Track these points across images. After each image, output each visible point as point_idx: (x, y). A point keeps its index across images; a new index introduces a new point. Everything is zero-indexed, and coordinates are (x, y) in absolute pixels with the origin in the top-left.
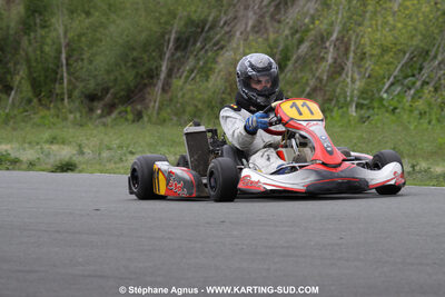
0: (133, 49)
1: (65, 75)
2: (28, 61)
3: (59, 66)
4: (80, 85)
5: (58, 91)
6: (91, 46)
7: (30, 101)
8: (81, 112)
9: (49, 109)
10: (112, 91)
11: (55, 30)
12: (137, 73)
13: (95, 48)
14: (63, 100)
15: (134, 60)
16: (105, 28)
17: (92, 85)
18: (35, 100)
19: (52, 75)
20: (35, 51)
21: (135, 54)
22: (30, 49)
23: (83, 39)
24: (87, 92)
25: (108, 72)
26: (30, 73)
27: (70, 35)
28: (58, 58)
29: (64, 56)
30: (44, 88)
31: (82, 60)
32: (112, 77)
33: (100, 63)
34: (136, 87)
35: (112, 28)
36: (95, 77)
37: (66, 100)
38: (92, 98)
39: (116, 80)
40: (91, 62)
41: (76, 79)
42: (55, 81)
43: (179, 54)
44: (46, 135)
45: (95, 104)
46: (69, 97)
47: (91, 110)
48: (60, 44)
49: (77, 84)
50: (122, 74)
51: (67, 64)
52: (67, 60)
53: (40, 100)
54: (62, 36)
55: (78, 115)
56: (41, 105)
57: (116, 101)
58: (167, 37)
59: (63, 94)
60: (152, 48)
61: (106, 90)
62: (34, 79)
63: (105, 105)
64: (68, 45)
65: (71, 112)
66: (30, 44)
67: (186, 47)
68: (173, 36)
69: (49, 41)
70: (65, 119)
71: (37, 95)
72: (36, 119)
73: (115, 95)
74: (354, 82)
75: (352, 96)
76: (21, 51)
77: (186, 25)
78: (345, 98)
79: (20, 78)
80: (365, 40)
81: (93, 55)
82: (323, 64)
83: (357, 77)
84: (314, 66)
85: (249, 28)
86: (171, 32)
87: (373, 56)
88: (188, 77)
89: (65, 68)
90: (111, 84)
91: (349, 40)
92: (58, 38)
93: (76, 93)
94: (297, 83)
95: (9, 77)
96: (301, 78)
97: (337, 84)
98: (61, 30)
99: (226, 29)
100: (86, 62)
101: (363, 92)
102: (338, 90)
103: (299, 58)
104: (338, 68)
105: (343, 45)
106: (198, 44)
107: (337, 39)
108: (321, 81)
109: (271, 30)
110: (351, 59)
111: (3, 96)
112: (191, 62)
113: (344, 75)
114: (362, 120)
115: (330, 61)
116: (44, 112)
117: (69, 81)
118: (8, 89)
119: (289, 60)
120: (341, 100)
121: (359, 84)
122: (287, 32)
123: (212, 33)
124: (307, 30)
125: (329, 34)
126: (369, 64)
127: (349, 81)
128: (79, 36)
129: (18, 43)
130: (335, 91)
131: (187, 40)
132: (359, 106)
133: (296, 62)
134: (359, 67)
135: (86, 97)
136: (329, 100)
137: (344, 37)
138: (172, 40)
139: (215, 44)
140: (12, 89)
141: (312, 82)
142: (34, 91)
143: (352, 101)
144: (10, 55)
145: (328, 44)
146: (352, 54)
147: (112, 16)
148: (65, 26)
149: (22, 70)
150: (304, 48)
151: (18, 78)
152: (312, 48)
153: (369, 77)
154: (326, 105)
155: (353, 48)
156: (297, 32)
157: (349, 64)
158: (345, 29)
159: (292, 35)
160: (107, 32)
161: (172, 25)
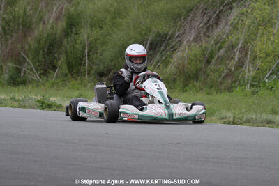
1: (87, 61)
2: (66, 53)
3: (83, 56)
4: (95, 67)
5: (82, 70)
6: (103, 44)
7: (66, 75)
9: (77, 80)
10: (112, 71)
11: (82, 36)
13: (104, 47)
14: (85, 75)
16: (111, 36)
17: (101, 67)
18: (69, 75)
19: (80, 61)
20: (70, 47)
22: (68, 46)
23: (98, 41)
24: (99, 72)
25: (111, 61)
26: (67, 59)
27: (90, 39)
28: (83, 52)
29: (86, 51)
30: (75, 69)
31: (97, 53)
32: (113, 64)
33: (107, 55)
35: (115, 36)
36: (103, 63)
37: (86, 75)
38: (101, 75)
39: (115, 65)
40: (101, 55)
41: (93, 64)
42: (80, 64)
43: (151, 52)
44: (76, 93)
45: (103, 78)
46: (89, 74)
48: (85, 44)
49: (93, 67)
50: (119, 62)
51: (88, 55)
52: (88, 53)
53: (72, 75)
54: (86, 39)
55: (93, 84)
56: (73, 77)
58: (145, 42)
59: (85, 72)
61: (110, 71)
62: (69, 63)
63: (108, 79)
64: (89, 44)
65: (89, 82)
66: (68, 43)
67: (155, 49)
68: (149, 42)
69: (78, 42)
70: (85, 86)
71: (71, 72)
72: (70, 85)
74: (249, 71)
75: (248, 80)
76: (63, 47)
77: (156, 36)
78: (244, 80)
79: (61, 62)
80: (257, 49)
81: (103, 51)
82: (233, 61)
83: (251, 69)
84: (227, 62)
85: (191, 39)
86: (147, 40)
87: (260, 57)
88: (155, 65)
89: (87, 58)
90: (112, 68)
91: (248, 48)
92: (84, 40)
93: (92, 72)
94: (217, 71)
95: (55, 61)
96: (220, 68)
97: (240, 73)
98: (86, 36)
99: (178, 39)
100: (99, 54)
101: (254, 78)
102: (240, 76)
103: (219, 57)
104: (241, 64)
105: (244, 51)
106: (162, 47)
107: (241, 48)
108: (231, 70)
109: (204, 41)
110: (248, 59)
111: (51, 72)
112: (158, 57)
113: (244, 68)
114: (253, 93)
115: (237, 60)
116: (74, 82)
117: (89, 65)
118: (54, 68)
119: (213, 58)
120: (242, 82)
121: (252, 73)
122: (213, 42)
123: (170, 41)
124: (224, 42)
125: (237, 44)
126: (258, 62)
127: (247, 71)
128: (96, 40)
129: (62, 43)
130: (238, 77)
131: (156, 45)
132: (252, 85)
133: (217, 60)
134: (253, 63)
135: (98, 74)
136: (235, 81)
137: (244, 46)
138: (148, 44)
139: (172, 48)
140: (56, 68)
141: (226, 71)
142: (69, 70)
143: (247, 83)
144: (56, 49)
145: (236, 50)
146: (249, 56)
147: (115, 30)
148: (88, 34)
149: (63, 58)
150: (222, 52)
151: (60, 62)
152: (226, 52)
153: (258, 69)
154: (233, 84)
155: (249, 53)
156: (218, 42)
157: (247, 62)
158: (246, 42)
159: (216, 44)
160: (111, 38)
161: (149, 36)
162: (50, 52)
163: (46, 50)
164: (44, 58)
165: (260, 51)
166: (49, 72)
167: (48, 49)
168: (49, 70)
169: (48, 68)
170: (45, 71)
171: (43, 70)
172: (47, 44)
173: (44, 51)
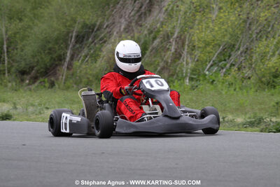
0: (49, 42)
1: (6, 58)
3: (2, 53)
4: (16, 65)
5: (2, 68)
6: (23, 39)
8: (16, 82)
10: (35, 68)
12: (52, 58)
13: (24, 42)
14: (4, 74)
15: (50, 49)
16: (32, 29)
17: (23, 64)
21: (50, 45)
23: (18, 36)
24: (20, 70)
25: (33, 57)
27: (9, 33)
28: (1, 47)
29: (5, 46)
31: (17, 49)
32: (36, 60)
33: (28, 50)
34: (51, 66)
35: (36, 29)
36: (25, 59)
37: (6, 74)
38: (23, 72)
39: (38, 62)
40: (22, 50)
41: (13, 61)
43: (78, 46)
45: (25, 76)
46: (9, 72)
47: (23, 81)
48: (3, 39)
49: (14, 64)
50: (42, 58)
51: (7, 52)
52: (7, 49)
54: (4, 33)
55: (14, 84)
57: (38, 75)
58: (70, 35)
59: (4, 70)
60: (61, 41)
61: (32, 68)
63: (31, 78)
64: (8, 39)
65: (10, 82)
67: (82, 42)
68: (74, 34)
70: (6, 86)
73: (37, 71)
74: (187, 64)
75: (186, 73)
77: (83, 27)
78: (182, 74)
80: (195, 38)
81: (24, 46)
82: (169, 53)
83: (189, 60)
84: (163, 54)
85: (122, 29)
86: (72, 32)
87: (199, 47)
88: (83, 60)
89: (6, 54)
90: (35, 64)
91: (185, 38)
92: (2, 35)
93: (13, 70)
94: (151, 64)
96: (155, 61)
97: (177, 66)
98: (4, 30)
99: (108, 30)
100: (19, 50)
101: (193, 70)
102: (178, 69)
103: (153, 48)
104: (178, 56)
105: (181, 41)
106: (90, 40)
107: (177, 37)
108: (167, 63)
109: (136, 31)
110: (186, 50)
112: (86, 51)
113: (181, 60)
114: (193, 88)
115: (173, 50)
117: (9, 62)
119: (147, 50)
120: (180, 75)
121: (191, 65)
122: (146, 32)
123: (98, 32)
124: (159, 31)
125: (173, 34)
126: (197, 53)
127: (185, 63)
128: (15, 34)
130: (176, 69)
131: (83, 37)
132: (191, 79)
133: (151, 51)
134: (191, 54)
135: (20, 72)
136: (173, 75)
137: (181, 35)
138: (74, 36)
139: (100, 40)
141: (162, 64)
143: (186, 76)
145: (171, 40)
146: (186, 47)
147: (36, 21)
148: (6, 28)
150: (156, 42)
152: (162, 42)
153: (197, 61)
154: (170, 78)
155: (187, 43)
156: (152, 32)
157: (185, 53)
158: (182, 31)
159: (149, 34)
160: (32, 31)
161: (74, 27)
165: (199, 40)
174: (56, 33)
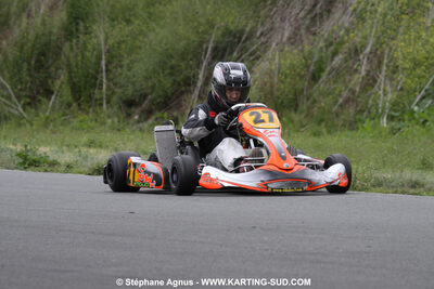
0: (172, 57)
1: (105, 81)
2: (69, 65)
3: (98, 72)
4: (119, 91)
5: (97, 96)
6: (130, 52)
7: (69, 105)
8: (118, 117)
9: (87, 113)
10: (150, 97)
11: (96, 37)
12: (175, 81)
13: (134, 55)
14: (101, 105)
15: (172, 68)
16: (145, 36)
17: (130, 91)
18: (75, 105)
19: (92, 81)
20: (76, 56)
21: (173, 62)
22: (72, 55)
23: (123, 46)
24: (125, 98)
25: (146, 79)
26: (71, 78)
27: (110, 42)
28: (98, 64)
29: (103, 62)
30: (84, 94)
31: (121, 67)
32: (150, 84)
33: (139, 70)
34: (173, 94)
35: (152, 36)
36: (133, 83)
37: (105, 105)
38: (130, 104)
39: (153, 87)
40: (129, 69)
41: (115, 84)
42: (94, 86)
44: (85, 139)
45: (133, 109)
46: (108, 102)
47: (129, 116)
48: (100, 50)
49: (116, 90)
50: (160, 82)
51: (107, 71)
52: (106, 66)
53: (79, 105)
54: (103, 42)
55: (116, 120)
56: (80, 109)
57: (153, 107)
58: (205, 46)
59: (101, 99)
60: (190, 56)
61: (144, 96)
62: (74, 84)
63: (142, 112)
64: (108, 51)
65: (109, 117)
66: (72, 49)
67: (223, 56)
68: (211, 45)
69: (89, 47)
70: (103, 123)
71: (77, 99)
72: (75, 122)
73: (152, 101)
74: (385, 93)
75: (383, 108)
76: (63, 57)
77: (223, 35)
78: (377, 109)
79: (61, 82)
80: (398, 54)
81: (132, 62)
82: (357, 76)
83: (388, 89)
84: (348, 78)
85: (285, 39)
86: (208, 41)
87: (404, 69)
89: (104, 74)
90: (149, 91)
91: (383, 52)
92: (99, 44)
93: (115, 99)
94: (329, 94)
95: (50, 81)
96: (335, 89)
97: (369, 96)
98: (102, 37)
99: (263, 39)
100: (125, 68)
101: (394, 104)
102: (370, 102)
103: (333, 69)
104: (371, 81)
105: (376, 58)
106: (235, 54)
107: (371, 52)
108: (354, 92)
109: (306, 41)
110: (384, 73)
111: (44, 100)
113: (376, 87)
114: (393, 132)
115: (363, 73)
116: (83, 116)
117: (108, 86)
118: (49, 93)
119: (324, 71)
120: (374, 111)
121: (391, 97)
122: (322, 44)
123: (248, 43)
124: (342, 43)
125: (364, 47)
126: (401, 77)
127: (381, 92)
128: (119, 43)
129: (61, 49)
130: (367, 103)
131: (225, 50)
132: (391, 118)
133: (329, 73)
134: (392, 80)
136: (362, 111)
137: (376, 50)
138: (210, 49)
139: (251, 55)
140: (52, 93)
141: (345, 94)
142: (74, 96)
143: (383, 113)
144: (51, 61)
145: (361, 57)
148: (106, 33)
149: (63, 76)
150: (338, 59)
151: (58, 82)
152: (345, 60)
153: (401, 89)
154: (358, 117)
155: (385, 61)
156: (331, 44)
157: (382, 77)
158: (379, 43)
159: (327, 47)
160: (146, 40)
161: (210, 35)
162: (40, 66)
163: (33, 62)
164: (31, 76)
165: (404, 58)
166: (39, 101)
167: (38, 61)
168: (40, 98)
169: (38, 93)
170: (33, 98)
171: (30, 97)
172: (36, 52)
173: (29, 64)
174: (182, 44)
